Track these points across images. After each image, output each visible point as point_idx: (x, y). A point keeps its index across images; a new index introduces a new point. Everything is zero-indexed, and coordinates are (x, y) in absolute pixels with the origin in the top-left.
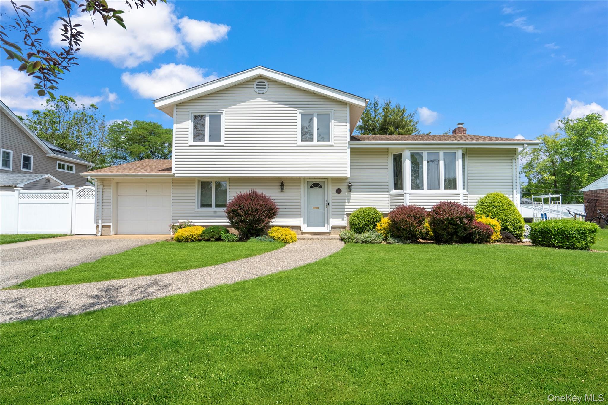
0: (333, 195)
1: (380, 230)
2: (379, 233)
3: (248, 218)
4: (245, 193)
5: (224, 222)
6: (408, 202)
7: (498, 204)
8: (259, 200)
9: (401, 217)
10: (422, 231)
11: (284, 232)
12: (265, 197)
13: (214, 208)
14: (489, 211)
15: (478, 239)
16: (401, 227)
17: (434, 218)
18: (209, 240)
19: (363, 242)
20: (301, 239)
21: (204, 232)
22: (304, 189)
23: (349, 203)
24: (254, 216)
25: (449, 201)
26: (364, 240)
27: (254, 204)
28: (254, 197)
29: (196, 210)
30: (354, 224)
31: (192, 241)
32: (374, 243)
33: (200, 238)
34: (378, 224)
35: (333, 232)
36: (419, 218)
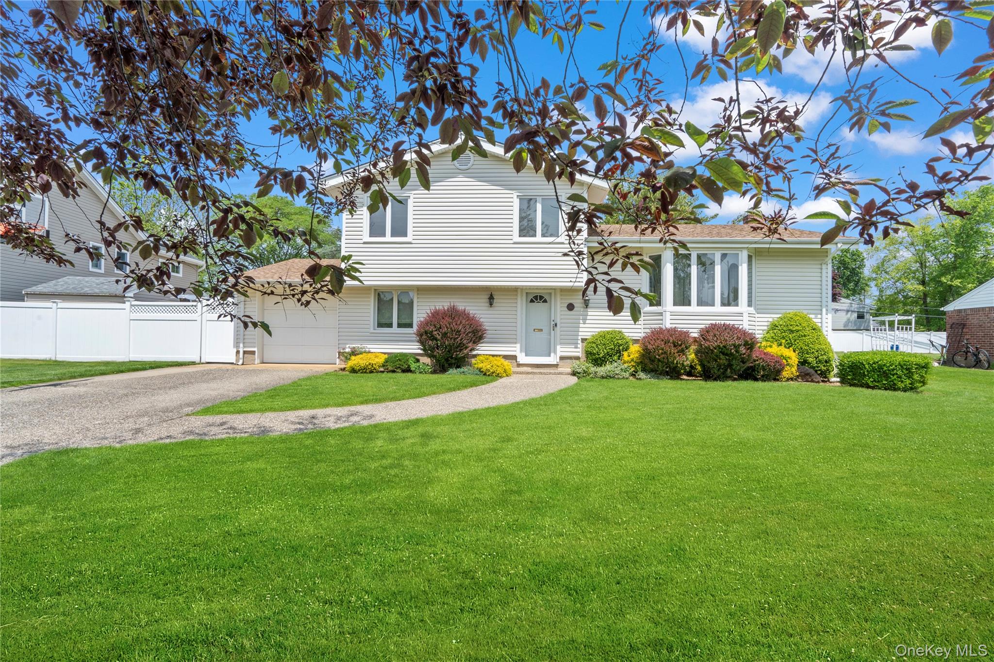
0: (563, 313)
1: (628, 362)
2: (626, 365)
3: (447, 343)
4: (441, 308)
5: (414, 348)
6: (668, 324)
7: (797, 328)
8: (461, 318)
9: (656, 344)
10: (685, 363)
11: (495, 362)
12: (469, 314)
13: (395, 329)
14: (783, 338)
15: (763, 376)
16: (655, 357)
17: (701, 345)
18: (393, 371)
19: (603, 377)
20: (517, 373)
21: (386, 361)
22: (521, 303)
23: (584, 323)
24: (455, 339)
25: (723, 322)
26: (605, 375)
27: (454, 324)
28: (453, 314)
29: (372, 330)
30: (591, 353)
31: (371, 372)
32: (619, 378)
33: (382, 369)
34: (625, 354)
35: (561, 364)
36: (681, 346)
